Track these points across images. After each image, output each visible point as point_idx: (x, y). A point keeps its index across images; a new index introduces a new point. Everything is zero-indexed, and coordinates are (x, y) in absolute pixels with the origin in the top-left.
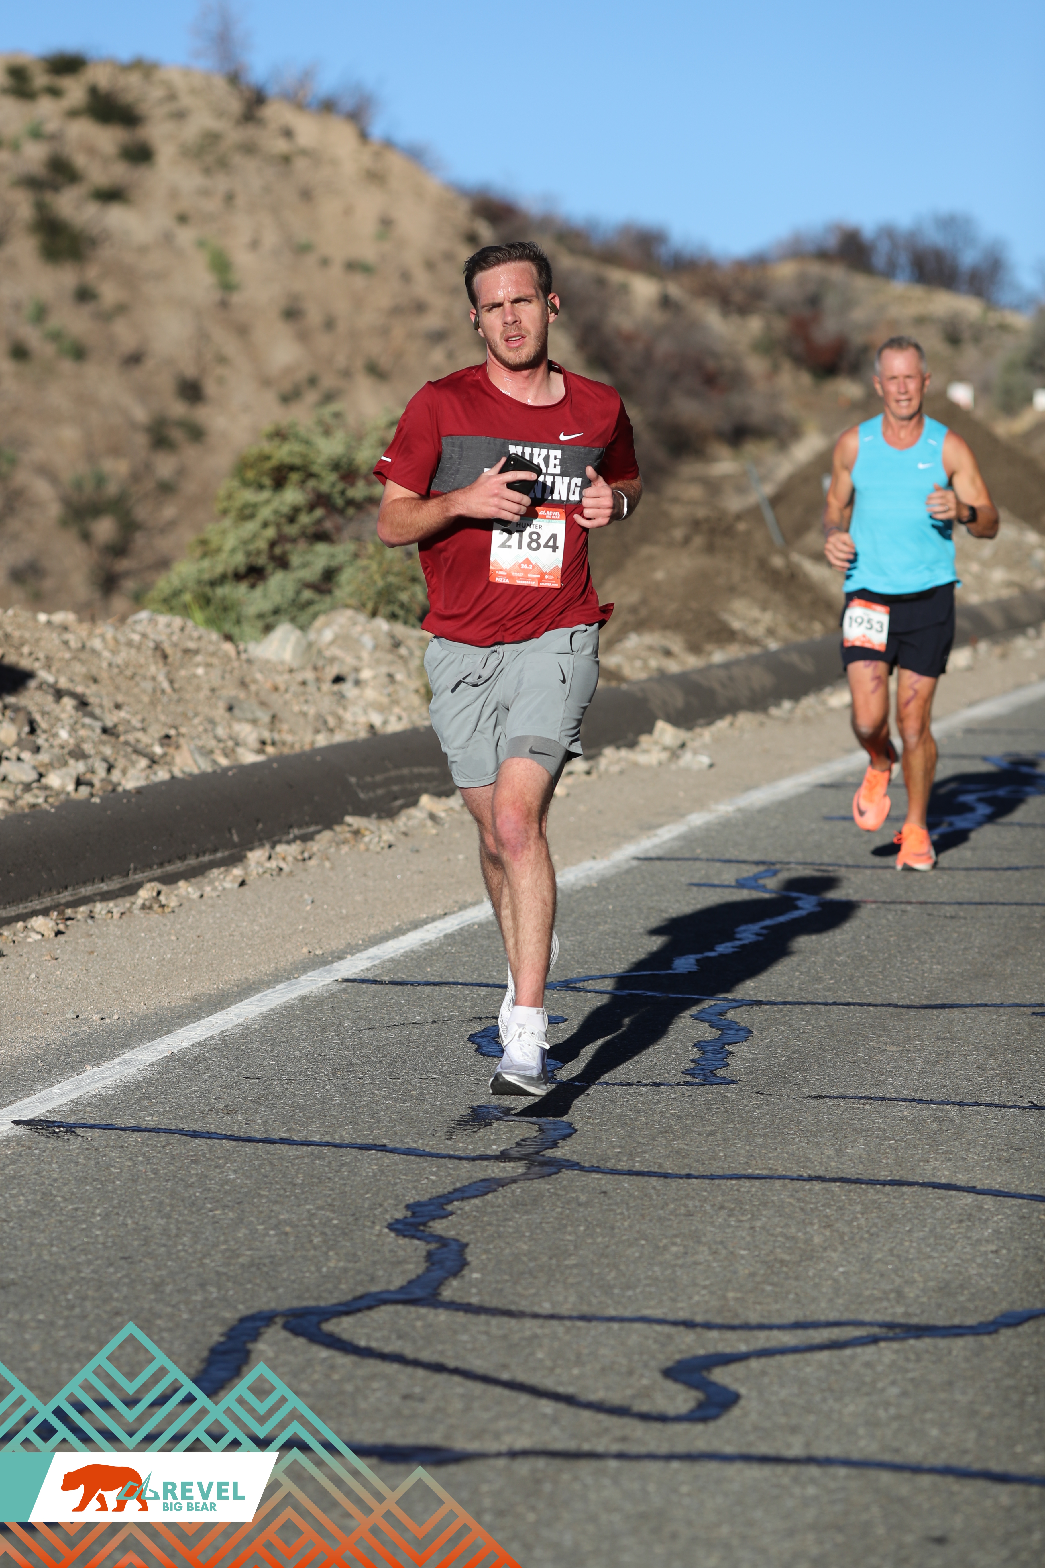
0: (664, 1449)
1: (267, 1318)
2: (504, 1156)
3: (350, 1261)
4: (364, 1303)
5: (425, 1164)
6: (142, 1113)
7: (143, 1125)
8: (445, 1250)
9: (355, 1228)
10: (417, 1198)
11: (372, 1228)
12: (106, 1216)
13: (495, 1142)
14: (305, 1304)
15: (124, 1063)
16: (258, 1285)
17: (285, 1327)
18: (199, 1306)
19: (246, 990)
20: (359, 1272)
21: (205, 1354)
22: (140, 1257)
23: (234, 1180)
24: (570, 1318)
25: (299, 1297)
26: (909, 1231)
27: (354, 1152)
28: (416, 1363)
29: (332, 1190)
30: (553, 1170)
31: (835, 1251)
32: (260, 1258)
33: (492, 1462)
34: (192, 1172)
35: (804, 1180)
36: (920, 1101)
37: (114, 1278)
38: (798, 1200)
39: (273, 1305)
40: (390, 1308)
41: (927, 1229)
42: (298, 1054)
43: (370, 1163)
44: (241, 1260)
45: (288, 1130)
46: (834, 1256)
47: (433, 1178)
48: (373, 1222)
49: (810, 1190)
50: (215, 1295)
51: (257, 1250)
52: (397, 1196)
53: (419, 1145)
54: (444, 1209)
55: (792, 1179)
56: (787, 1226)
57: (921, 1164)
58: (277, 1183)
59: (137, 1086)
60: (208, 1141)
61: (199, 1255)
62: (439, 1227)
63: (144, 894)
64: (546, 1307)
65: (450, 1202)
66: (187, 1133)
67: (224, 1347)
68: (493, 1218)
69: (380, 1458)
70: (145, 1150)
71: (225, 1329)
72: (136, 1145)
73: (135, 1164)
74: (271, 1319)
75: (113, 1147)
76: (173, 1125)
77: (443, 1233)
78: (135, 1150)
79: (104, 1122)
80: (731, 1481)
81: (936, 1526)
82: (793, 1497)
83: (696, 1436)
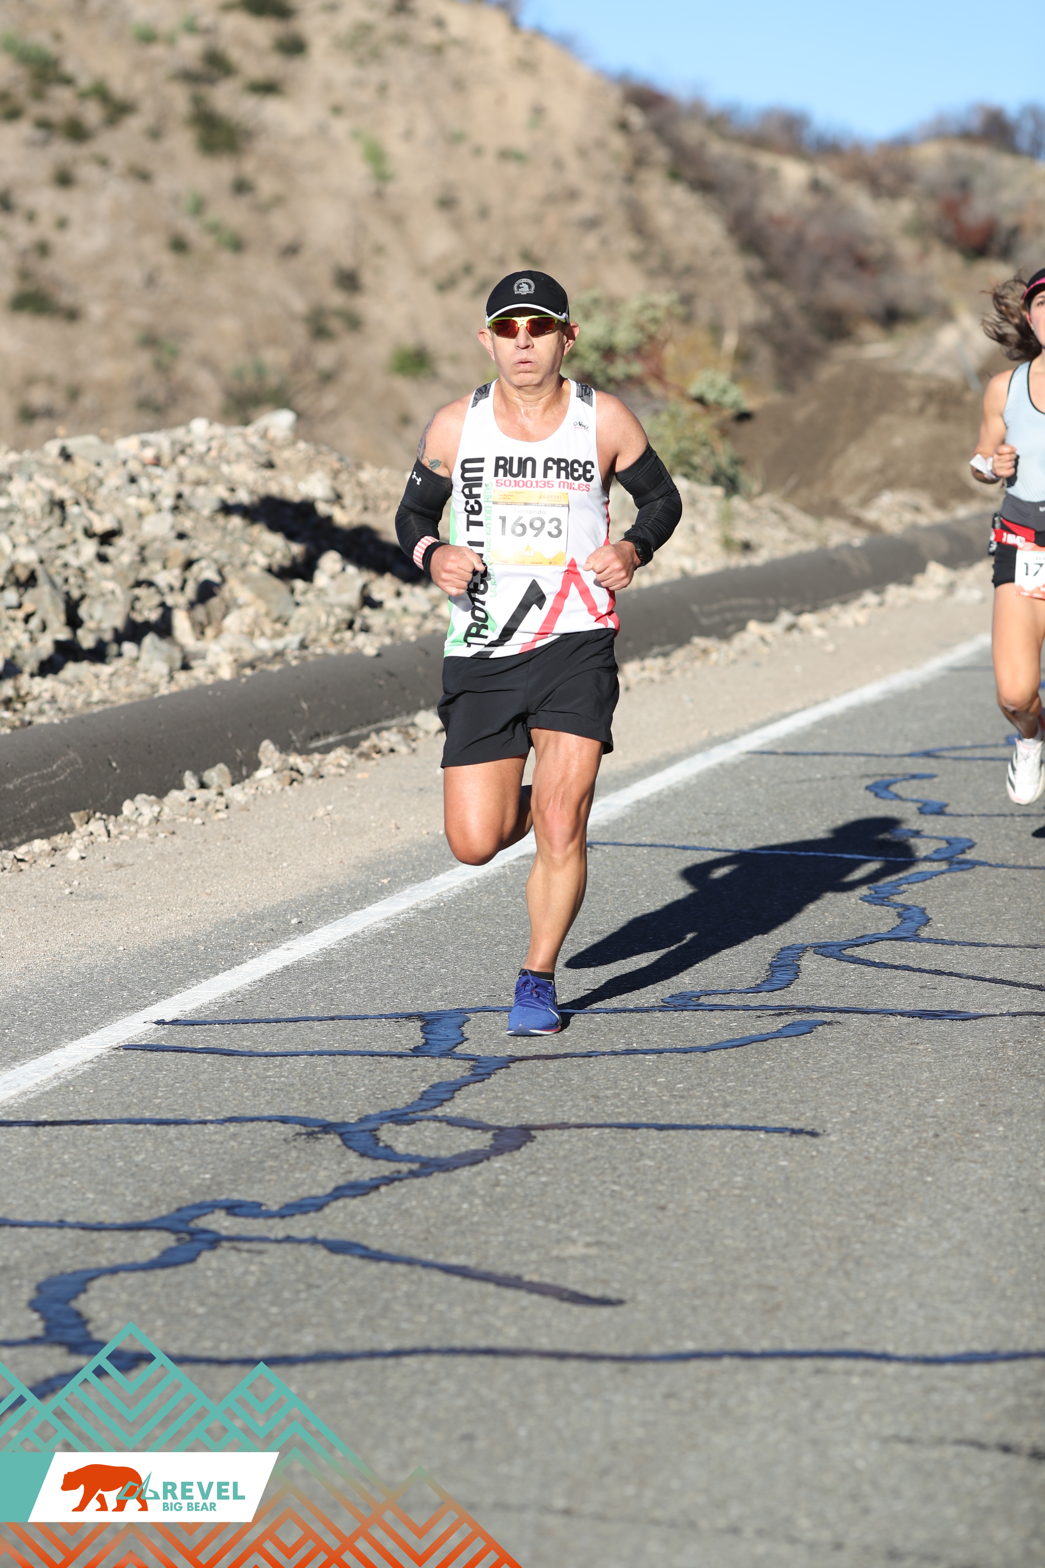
1: (801, 948)
2: (927, 859)
3: (843, 918)
4: (867, 940)
6: (638, 836)
7: (643, 843)
8: (910, 911)
11: (849, 900)
12: (648, 895)
13: (916, 850)
14: (823, 941)
15: (604, 805)
16: (782, 931)
17: (815, 953)
19: (672, 760)
20: (853, 924)
21: (768, 967)
24: (1021, 946)
25: (817, 937)
28: (921, 970)
29: (807, 879)
30: (969, 866)
33: (1000, 1018)
39: (800, 941)
40: (888, 942)
42: (736, 799)
48: (848, 897)
51: (770, 913)
54: (896, 889)
58: (764, 875)
59: (623, 820)
61: (730, 916)
62: (899, 899)
64: (1000, 941)
65: (900, 885)
66: (679, 848)
67: (778, 963)
68: (937, 894)
69: (920, 1018)
70: (653, 857)
71: (773, 955)
72: (644, 854)
73: (651, 865)
74: (804, 949)
75: (628, 856)
76: (665, 842)
77: (904, 902)
78: (645, 857)
79: (611, 841)
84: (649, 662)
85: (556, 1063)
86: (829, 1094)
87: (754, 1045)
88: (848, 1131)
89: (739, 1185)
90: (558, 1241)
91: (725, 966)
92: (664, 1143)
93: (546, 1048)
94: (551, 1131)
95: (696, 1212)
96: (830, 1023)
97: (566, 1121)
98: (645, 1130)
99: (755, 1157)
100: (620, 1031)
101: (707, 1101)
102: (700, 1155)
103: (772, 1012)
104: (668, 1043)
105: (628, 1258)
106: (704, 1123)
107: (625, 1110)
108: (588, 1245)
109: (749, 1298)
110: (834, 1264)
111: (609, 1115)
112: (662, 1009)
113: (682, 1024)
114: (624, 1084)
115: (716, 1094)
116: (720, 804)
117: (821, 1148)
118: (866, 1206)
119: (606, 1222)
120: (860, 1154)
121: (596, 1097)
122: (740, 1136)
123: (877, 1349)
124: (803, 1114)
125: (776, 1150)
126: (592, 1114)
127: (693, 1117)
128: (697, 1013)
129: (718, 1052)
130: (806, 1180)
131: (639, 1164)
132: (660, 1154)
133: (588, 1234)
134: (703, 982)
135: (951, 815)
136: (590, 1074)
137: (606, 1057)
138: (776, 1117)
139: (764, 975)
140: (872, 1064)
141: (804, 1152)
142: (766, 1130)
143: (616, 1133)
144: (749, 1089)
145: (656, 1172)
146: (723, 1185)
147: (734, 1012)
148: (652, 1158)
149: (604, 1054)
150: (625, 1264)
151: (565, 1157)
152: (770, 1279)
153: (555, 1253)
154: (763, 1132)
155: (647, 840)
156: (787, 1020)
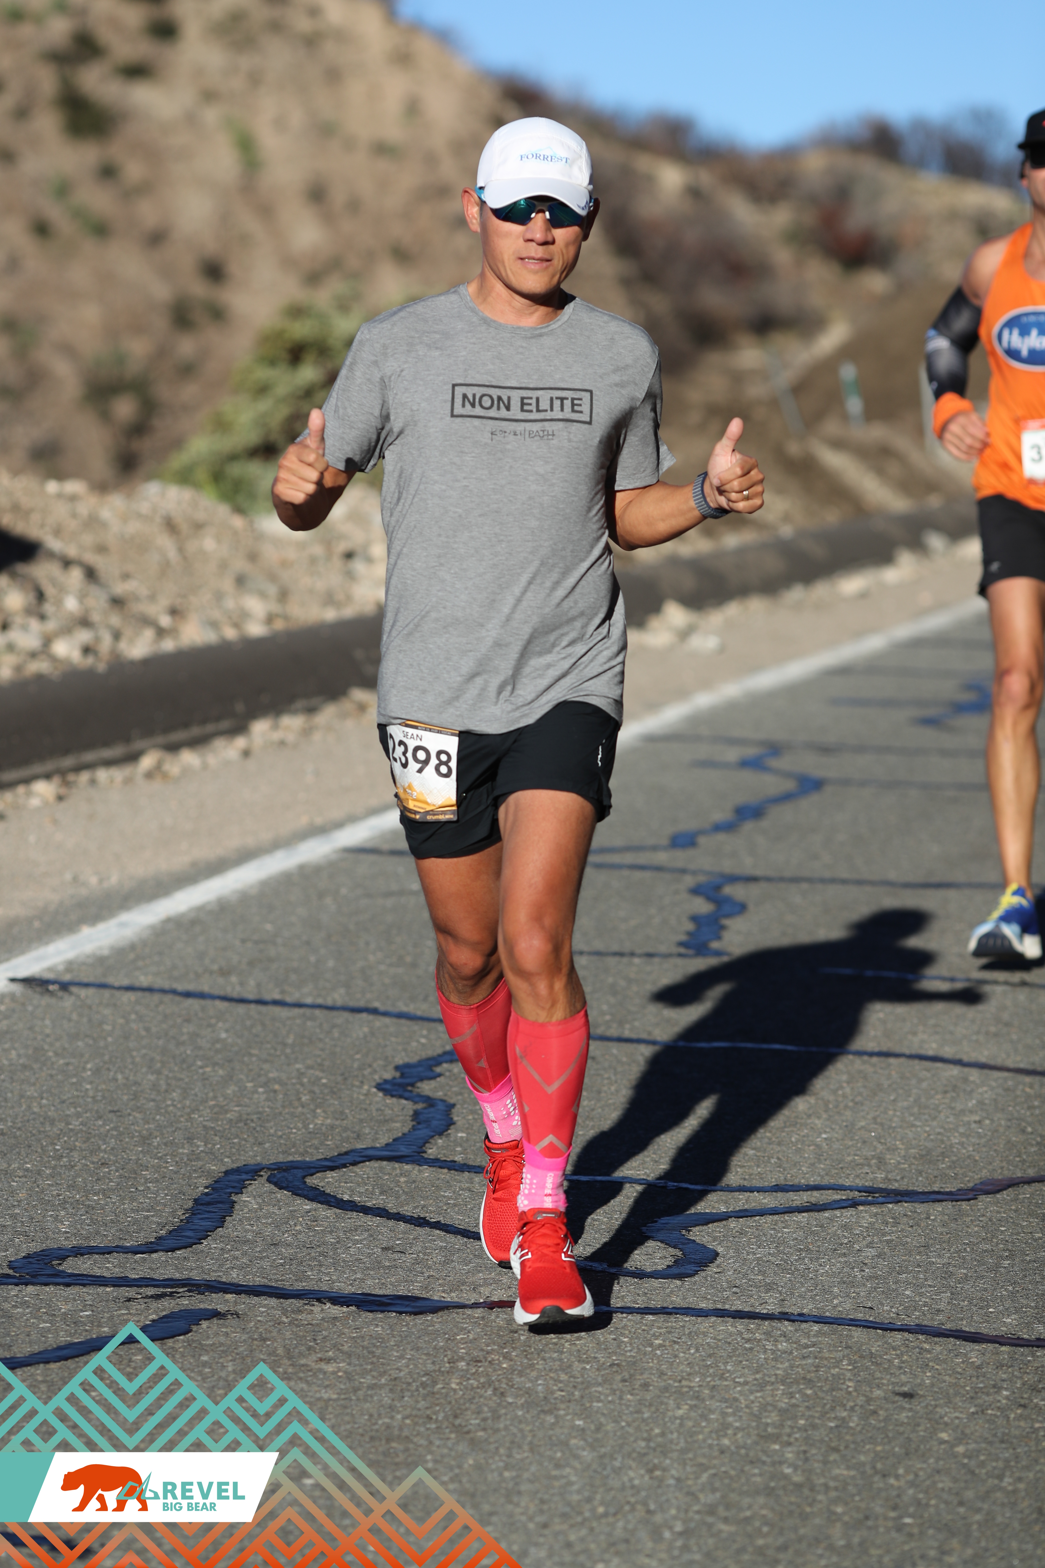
0: (640, 1303)
1: (253, 1172)
3: (337, 1119)
4: (349, 1159)
5: (416, 1028)
6: (137, 973)
7: (137, 985)
8: (432, 1110)
9: (343, 1087)
10: (407, 1060)
11: (361, 1087)
12: (97, 1071)
14: (290, 1158)
15: (121, 924)
16: (245, 1140)
17: (269, 1180)
18: (185, 1159)
19: (244, 856)
20: (346, 1129)
21: (190, 1204)
22: (129, 1111)
23: (225, 1039)
25: (284, 1152)
26: (894, 1101)
27: (346, 1015)
28: (398, 1217)
29: (322, 1050)
31: (819, 1118)
32: (248, 1114)
33: (469, 1312)
34: (185, 1030)
37: (102, 1130)
39: (258, 1159)
40: (375, 1164)
41: (911, 1099)
42: (294, 919)
43: (361, 1026)
44: (228, 1116)
45: (281, 992)
47: (423, 1041)
48: (362, 1082)
50: (201, 1149)
51: (246, 1106)
52: (386, 1058)
53: (411, 1009)
54: (432, 1071)
57: (909, 1038)
58: (268, 1042)
59: (132, 947)
60: (201, 1001)
61: (187, 1110)
62: (426, 1088)
63: (147, 762)
65: (439, 1064)
66: (180, 994)
67: (208, 1199)
69: (358, 1307)
70: (138, 1008)
71: (210, 1181)
72: (129, 1003)
73: (127, 1022)
74: (256, 1172)
75: (106, 1005)
76: (166, 985)
77: (430, 1094)
78: (128, 1008)
79: (98, 981)
80: (705, 1334)
81: (905, 1382)
82: (765, 1352)
83: (672, 1292)
84: (285, 720)
96: (223, 1316)
103: (151, 1291)
113: (12, 1310)
116: (269, 927)
128: (46, 1289)
134: (85, 1230)
139: (176, 1220)
147: (100, 1290)
155: (144, 980)
156: (167, 1306)
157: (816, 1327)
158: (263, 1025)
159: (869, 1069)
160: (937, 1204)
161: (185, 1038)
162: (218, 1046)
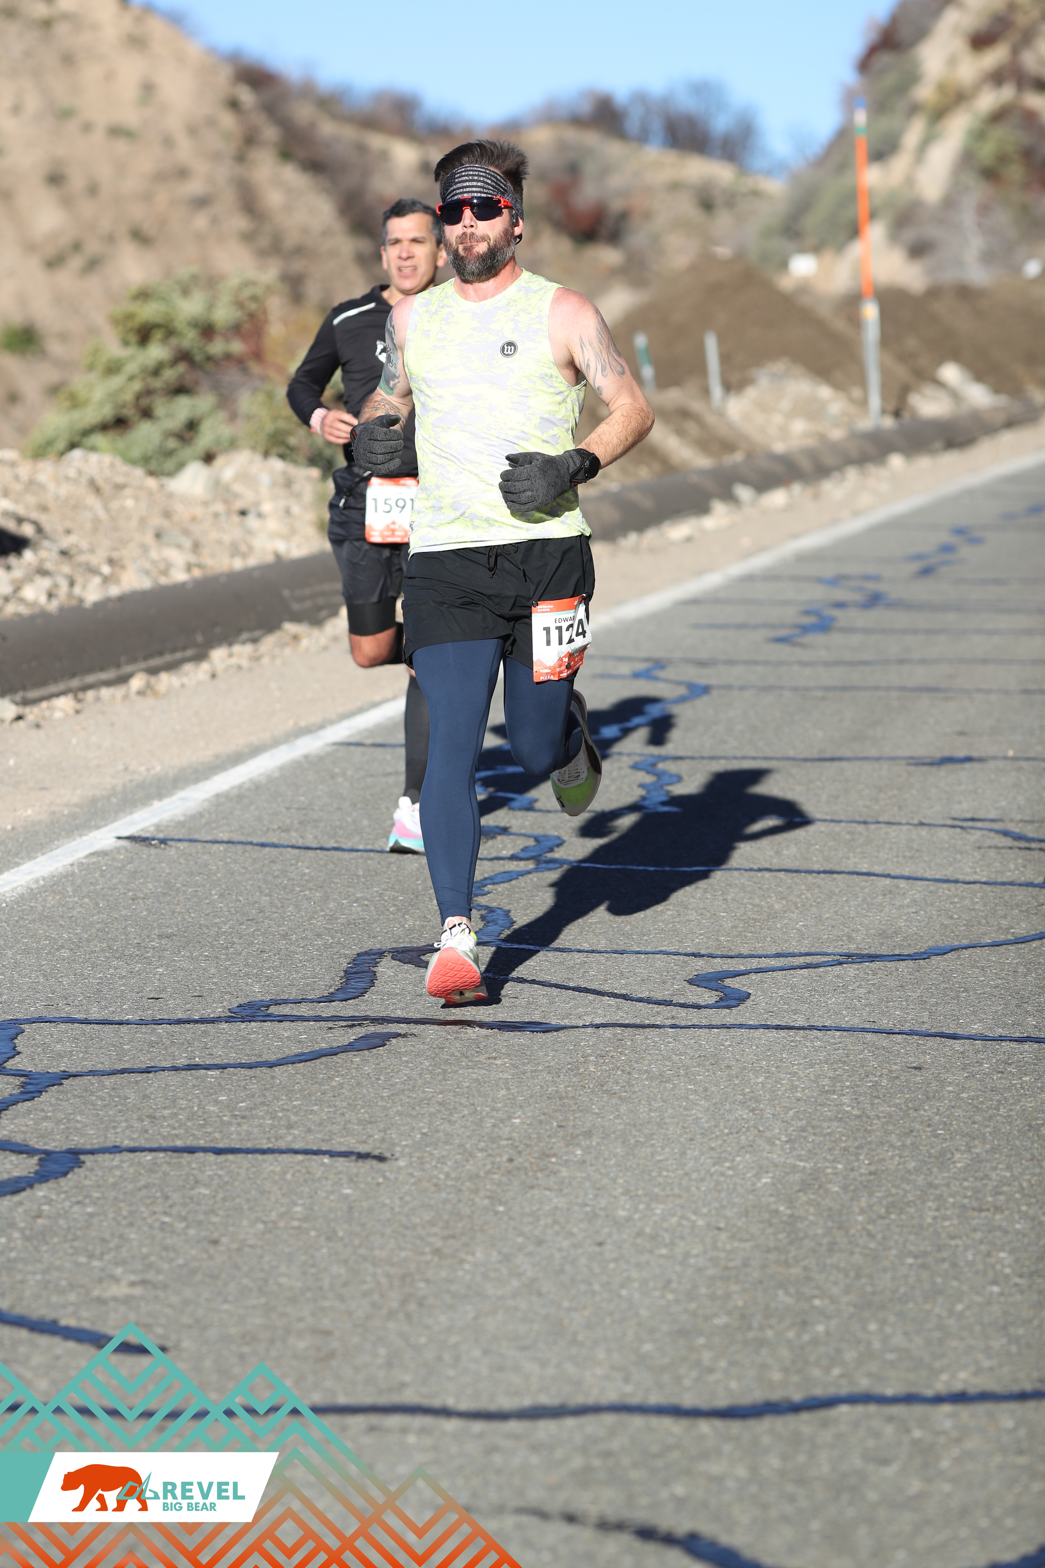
0: (704, 1022)
1: (378, 954)
2: (513, 858)
6: (215, 832)
7: (220, 839)
8: (493, 914)
12: (221, 895)
13: (504, 848)
14: (402, 945)
15: (182, 799)
16: (361, 935)
17: (393, 958)
18: (322, 947)
19: (255, 751)
21: (342, 974)
22: (261, 920)
23: (309, 873)
24: (606, 952)
25: (396, 942)
26: (847, 901)
29: (389, 878)
30: (557, 865)
31: (793, 913)
32: (354, 920)
33: (583, 1030)
34: (274, 868)
35: (755, 870)
36: (832, 821)
37: (248, 931)
38: (755, 883)
39: (378, 946)
42: (319, 793)
44: (340, 921)
45: (336, 842)
46: (794, 916)
49: (762, 877)
50: (331, 941)
51: (349, 915)
55: (746, 870)
56: (750, 898)
57: (844, 860)
58: (344, 875)
59: (201, 815)
60: (277, 849)
61: (306, 918)
62: (482, 900)
64: (586, 946)
66: (257, 845)
67: (354, 970)
68: (523, 895)
69: (499, 1029)
70: (229, 855)
71: (348, 960)
72: (220, 851)
73: (226, 864)
74: (381, 954)
75: (204, 853)
76: (243, 839)
77: (488, 904)
78: (221, 855)
79: (187, 837)
80: (760, 1039)
81: (913, 1061)
82: (807, 1047)
83: (725, 1016)
84: (237, 648)
85: (113, 1079)
86: (399, 1113)
87: (323, 1059)
88: (417, 1154)
89: (299, 1216)
90: (100, 1280)
91: (298, 972)
92: (221, 1169)
93: (102, 1063)
94: (101, 1155)
95: (252, 1246)
96: (404, 1036)
97: (118, 1144)
98: (201, 1155)
99: (317, 1185)
100: (183, 1044)
101: (270, 1122)
102: (259, 1182)
103: (344, 1024)
104: (232, 1057)
105: (174, 1299)
106: (265, 1147)
107: (182, 1131)
108: (133, 1284)
109: (302, 1345)
110: (394, 1305)
111: (164, 1138)
112: (228, 1020)
113: (249, 1036)
114: (183, 1103)
115: (280, 1114)
116: (302, 799)
117: (388, 1174)
118: (432, 1240)
119: (153, 1258)
120: (429, 1181)
121: (152, 1117)
122: (303, 1161)
123: (437, 1403)
124: (371, 1136)
125: (340, 1176)
126: (146, 1136)
127: (254, 1139)
128: (266, 1024)
129: (284, 1068)
130: (370, 1210)
131: (192, 1192)
132: (216, 1181)
133: (133, 1272)
134: (273, 990)
135: (540, 811)
136: (148, 1092)
137: (166, 1073)
138: (342, 1140)
139: (338, 983)
140: (446, 1080)
141: (369, 1179)
142: (332, 1154)
143: (171, 1158)
144: (315, 1108)
145: (211, 1202)
146: (281, 1216)
147: (306, 1023)
148: (207, 1186)
149: (163, 1069)
150: (170, 1306)
151: (114, 1185)
152: (326, 1323)
153: (96, 1293)
154: (327, 1156)
155: (225, 837)
156: (360, 1032)
157: (838, 1033)
158: (333, 863)
159: (822, 883)
160: (901, 962)
161: (277, 873)
162: (307, 878)
